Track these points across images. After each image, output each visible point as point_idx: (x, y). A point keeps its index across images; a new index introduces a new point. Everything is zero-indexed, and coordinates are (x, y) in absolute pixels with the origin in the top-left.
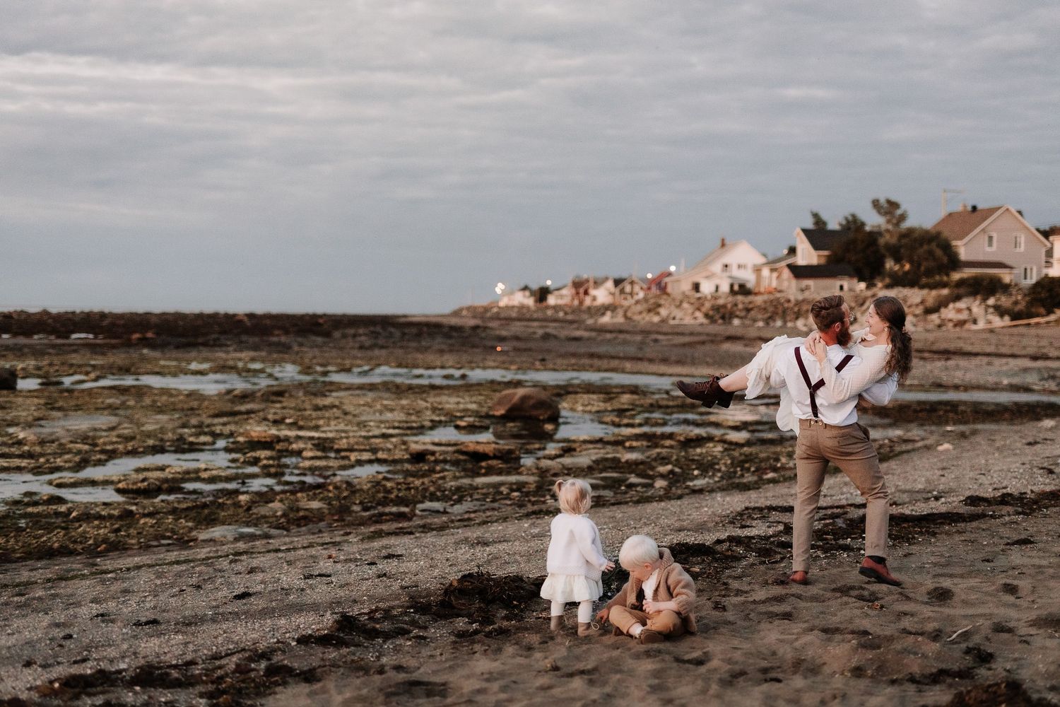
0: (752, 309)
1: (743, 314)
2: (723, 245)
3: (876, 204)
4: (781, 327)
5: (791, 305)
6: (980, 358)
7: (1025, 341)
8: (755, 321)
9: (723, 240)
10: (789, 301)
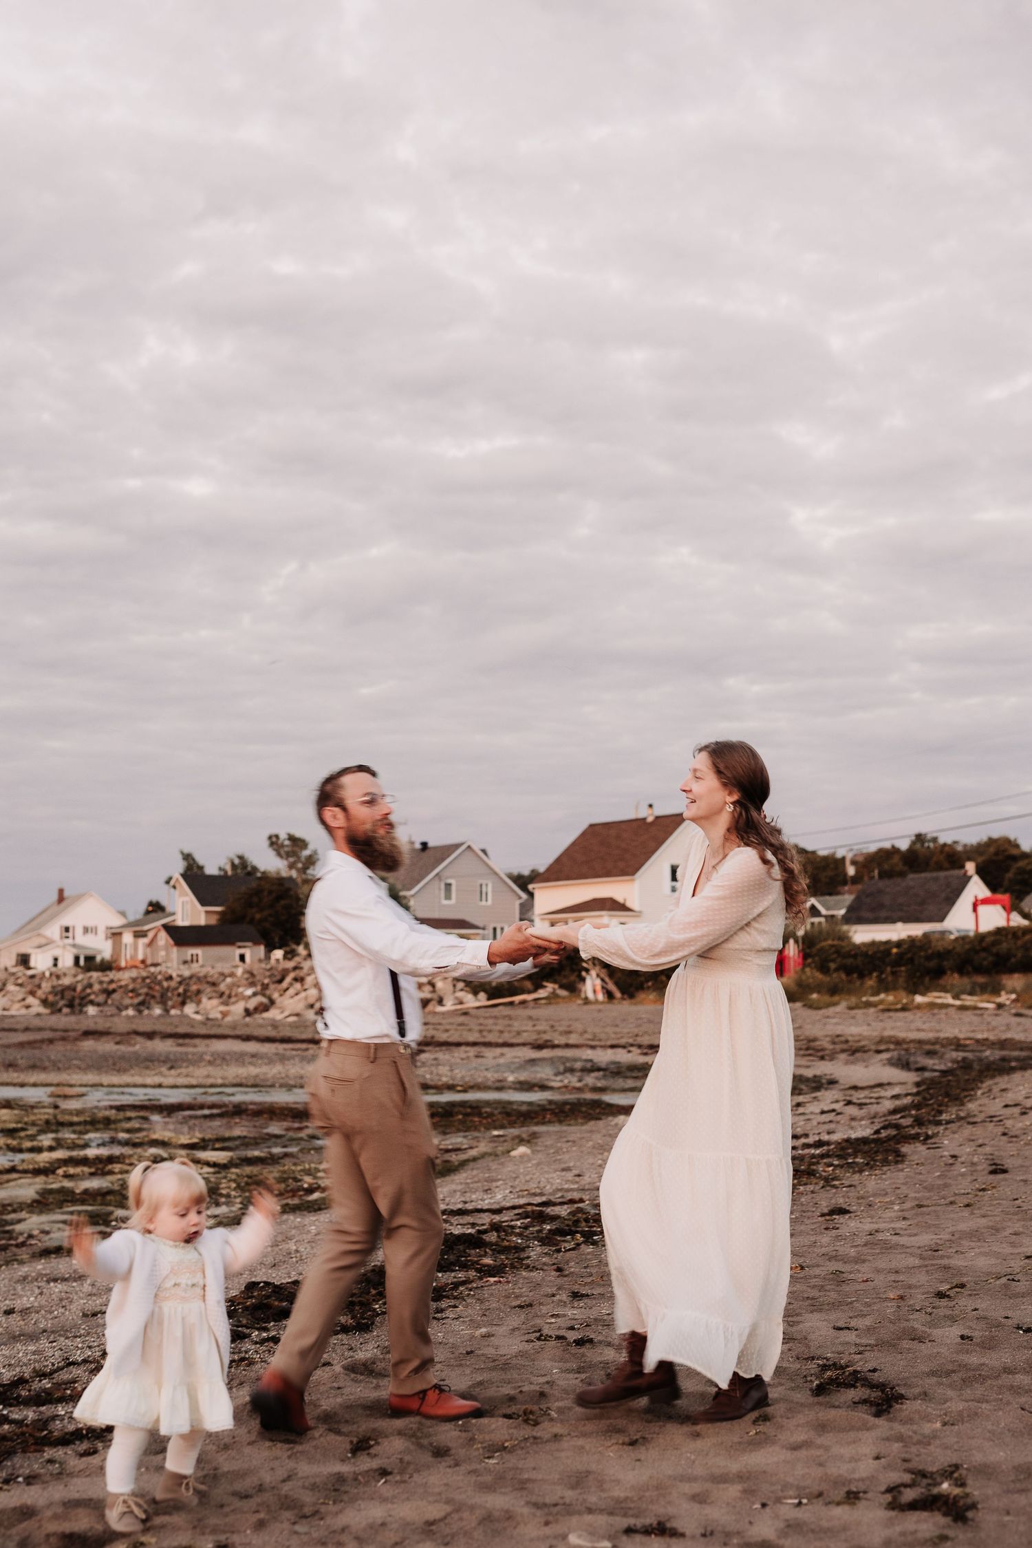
0: (114, 991)
1: (101, 998)
2: (61, 898)
3: (274, 841)
4: (160, 1016)
5: (173, 984)
6: (463, 1048)
7: (516, 1025)
8: (120, 1009)
9: (61, 891)
10: (170, 978)
